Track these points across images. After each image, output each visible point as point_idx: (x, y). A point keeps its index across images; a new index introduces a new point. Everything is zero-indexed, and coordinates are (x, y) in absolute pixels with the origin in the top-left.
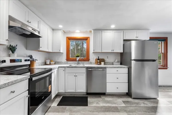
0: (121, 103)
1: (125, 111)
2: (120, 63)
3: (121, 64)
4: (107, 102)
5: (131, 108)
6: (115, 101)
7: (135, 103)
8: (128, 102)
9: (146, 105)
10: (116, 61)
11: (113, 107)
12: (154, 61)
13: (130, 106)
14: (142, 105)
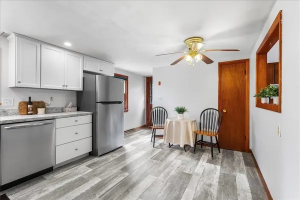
0: (86, 169)
1: (95, 175)
2: (76, 108)
3: (78, 110)
4: (61, 179)
5: (102, 168)
6: (76, 171)
7: (103, 161)
8: (94, 163)
9: (115, 158)
10: (70, 104)
11: (76, 181)
12: (120, 103)
13: (99, 167)
14: (112, 159)
